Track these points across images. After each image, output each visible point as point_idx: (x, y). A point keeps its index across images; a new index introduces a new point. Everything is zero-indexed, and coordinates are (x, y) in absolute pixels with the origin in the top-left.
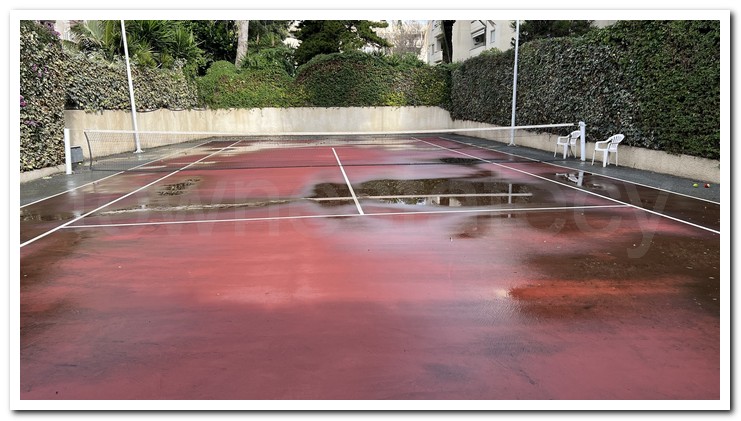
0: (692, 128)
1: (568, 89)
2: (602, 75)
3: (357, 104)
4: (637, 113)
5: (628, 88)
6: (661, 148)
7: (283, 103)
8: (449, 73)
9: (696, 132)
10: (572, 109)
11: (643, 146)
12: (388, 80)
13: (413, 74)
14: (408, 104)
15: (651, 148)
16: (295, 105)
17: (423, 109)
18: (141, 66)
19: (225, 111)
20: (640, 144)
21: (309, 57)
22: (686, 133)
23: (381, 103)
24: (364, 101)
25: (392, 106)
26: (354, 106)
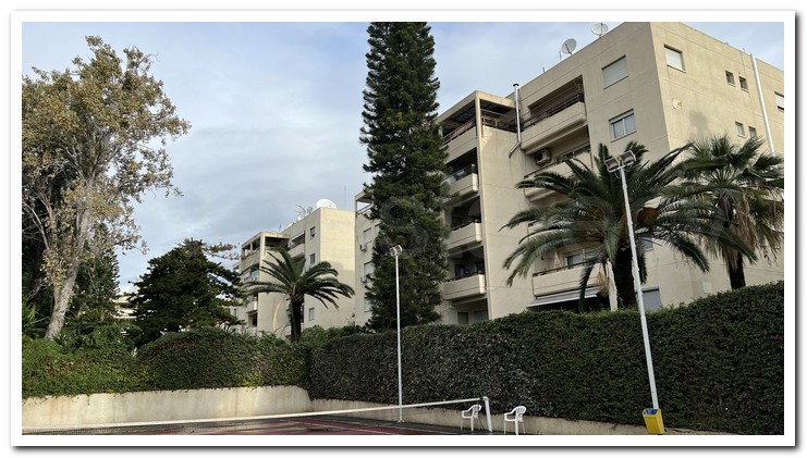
0: (585, 398)
1: (461, 368)
2: (496, 357)
3: (208, 385)
4: (534, 388)
5: (523, 368)
6: (559, 416)
7: (119, 388)
8: (308, 351)
9: (589, 402)
10: (469, 386)
11: (543, 415)
12: (245, 359)
13: (273, 354)
14: (266, 384)
15: (550, 416)
16: (133, 389)
17: (280, 388)
19: (38, 400)
20: (541, 414)
22: (581, 403)
23: (236, 384)
24: (218, 382)
25: (248, 386)
26: (205, 387)
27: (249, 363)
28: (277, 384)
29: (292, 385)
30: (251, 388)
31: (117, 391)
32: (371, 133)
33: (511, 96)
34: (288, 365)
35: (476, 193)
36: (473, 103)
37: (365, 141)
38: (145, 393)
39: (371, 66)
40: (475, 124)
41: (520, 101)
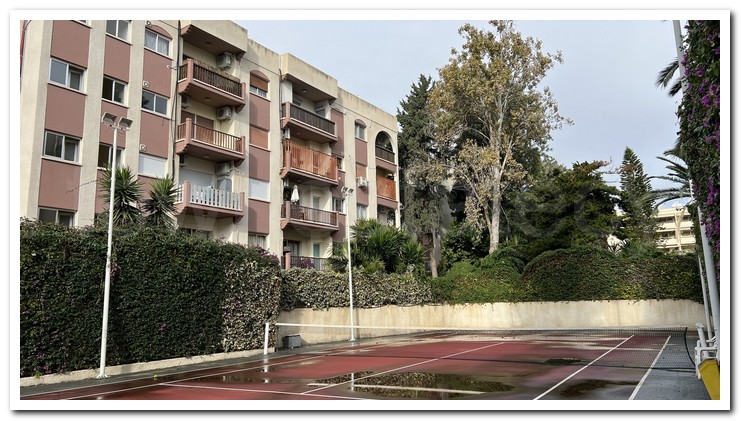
12: (619, 273)
13: (650, 265)
14: (649, 297)
24: (596, 294)
26: (585, 299)
34: (673, 277)
38: (533, 302)
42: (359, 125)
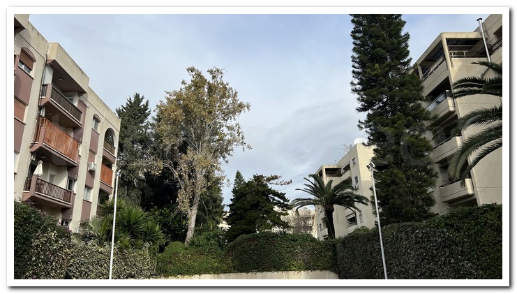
2: (447, 250)
7: (216, 271)
8: (334, 246)
12: (290, 252)
13: (309, 247)
14: (307, 269)
16: (224, 272)
17: (318, 272)
18: (121, 249)
21: (235, 237)
23: (287, 269)
24: (274, 267)
25: (294, 270)
26: (267, 271)
27: (294, 255)
28: (315, 269)
29: (326, 270)
30: (296, 272)
31: (215, 273)
32: (358, 84)
33: (478, 30)
34: (321, 255)
35: (453, 112)
36: (441, 42)
37: (355, 91)
38: (231, 274)
39: (354, 37)
40: (445, 59)
41: (486, 31)
42: (96, 119)
